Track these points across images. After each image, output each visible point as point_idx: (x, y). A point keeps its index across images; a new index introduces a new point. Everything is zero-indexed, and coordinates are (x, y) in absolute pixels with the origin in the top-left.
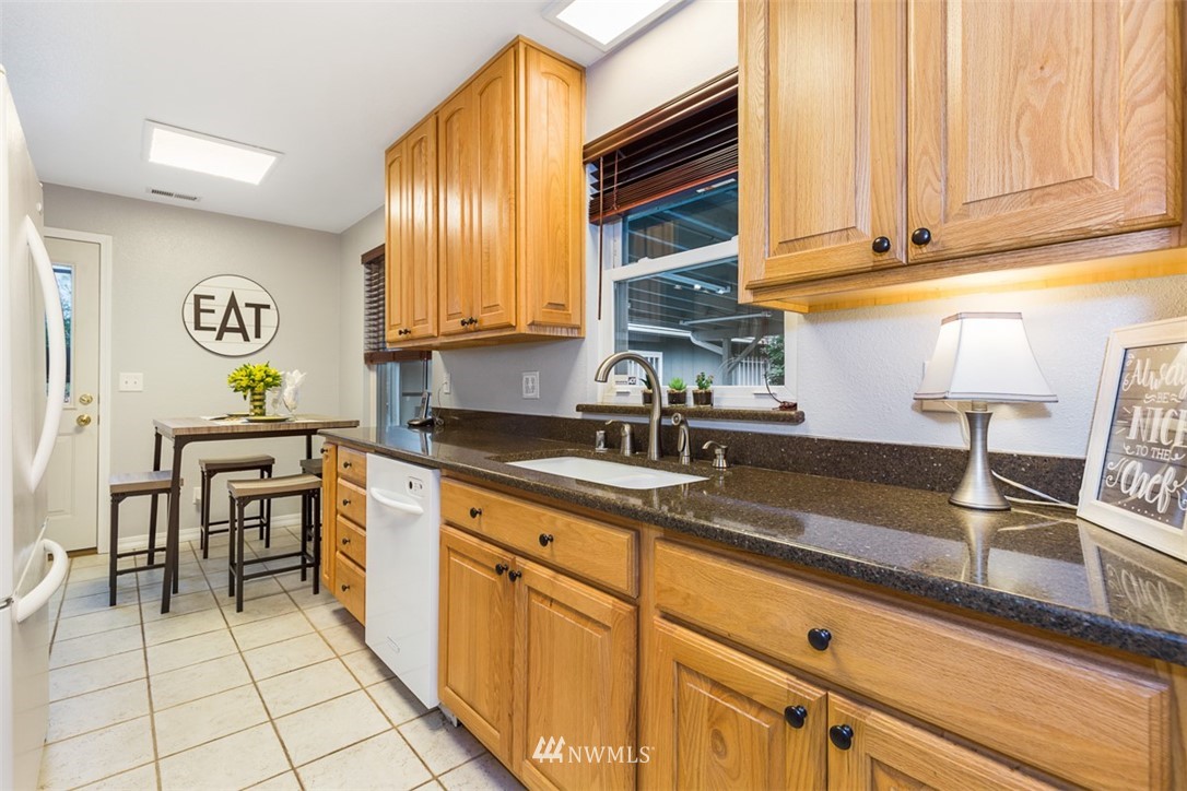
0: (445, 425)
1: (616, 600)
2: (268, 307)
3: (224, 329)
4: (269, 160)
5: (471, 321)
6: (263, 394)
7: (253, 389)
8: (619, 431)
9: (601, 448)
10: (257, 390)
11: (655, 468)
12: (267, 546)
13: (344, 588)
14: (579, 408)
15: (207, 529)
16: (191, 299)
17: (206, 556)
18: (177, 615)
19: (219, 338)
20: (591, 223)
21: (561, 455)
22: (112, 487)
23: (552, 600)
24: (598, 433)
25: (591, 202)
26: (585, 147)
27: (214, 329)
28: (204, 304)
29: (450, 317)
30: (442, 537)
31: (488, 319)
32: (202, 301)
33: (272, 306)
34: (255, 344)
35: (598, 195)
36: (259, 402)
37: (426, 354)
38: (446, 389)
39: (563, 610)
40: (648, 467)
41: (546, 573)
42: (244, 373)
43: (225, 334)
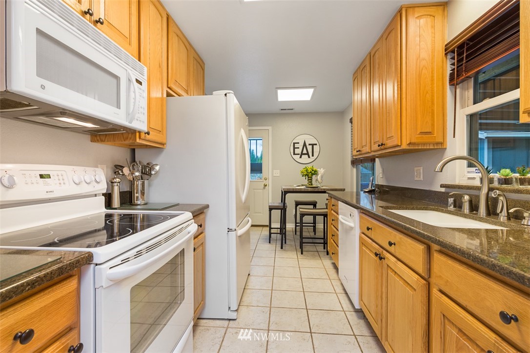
0: (381, 192)
1: (419, 277)
2: (316, 144)
3: (302, 154)
4: (311, 91)
5: (382, 144)
6: (312, 177)
7: (308, 175)
8: (461, 199)
9: (452, 208)
10: (310, 176)
11: (481, 221)
12: (315, 234)
13: (333, 254)
14: (442, 186)
15: (296, 225)
16: (292, 144)
17: (296, 234)
18: (285, 250)
19: (301, 157)
20: (450, 85)
21: (426, 209)
22: (269, 206)
23: (396, 272)
24: (449, 199)
25: (451, 74)
26: (446, 45)
27: (299, 154)
28: (296, 146)
29: (375, 143)
30: (360, 238)
31: (389, 143)
32: (296, 145)
33: (318, 144)
34: (312, 159)
35: (454, 69)
36: (310, 180)
37: (373, 160)
38: (381, 176)
39: (399, 278)
40: (476, 220)
41: (393, 259)
42: (305, 170)
43: (303, 156)
